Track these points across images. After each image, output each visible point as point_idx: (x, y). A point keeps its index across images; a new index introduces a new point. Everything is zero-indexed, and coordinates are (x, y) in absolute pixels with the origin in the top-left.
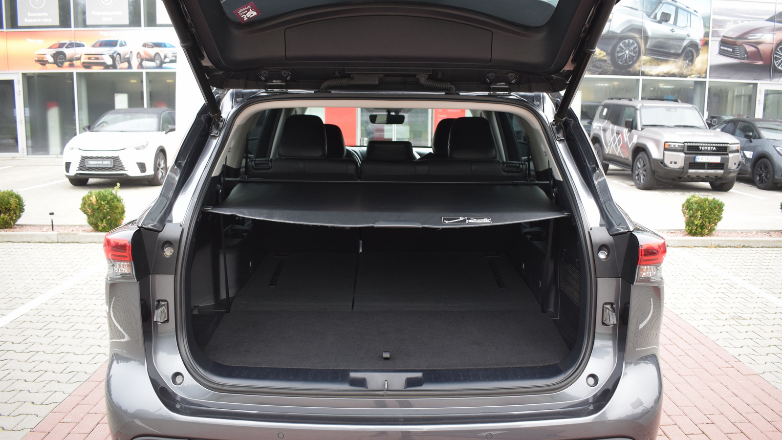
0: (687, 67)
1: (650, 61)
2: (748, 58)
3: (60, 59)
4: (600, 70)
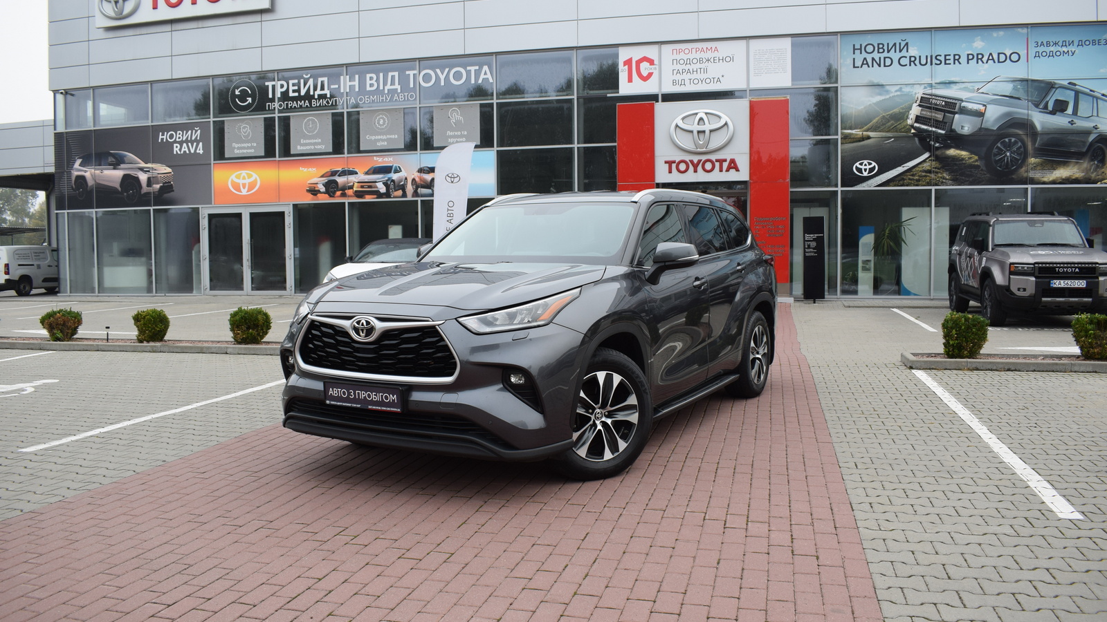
0: (1095, 170)
1: (1041, 164)
3: (332, 188)
4: (971, 179)
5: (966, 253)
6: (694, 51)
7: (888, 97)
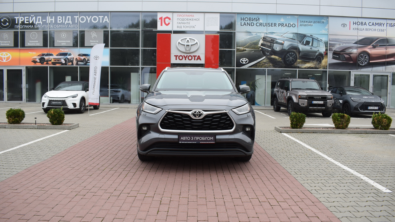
0: (318, 65)
1: (301, 62)
2: (346, 60)
3: (43, 61)
4: (279, 66)
5: (281, 91)
6: (185, 16)
7: (252, 36)
